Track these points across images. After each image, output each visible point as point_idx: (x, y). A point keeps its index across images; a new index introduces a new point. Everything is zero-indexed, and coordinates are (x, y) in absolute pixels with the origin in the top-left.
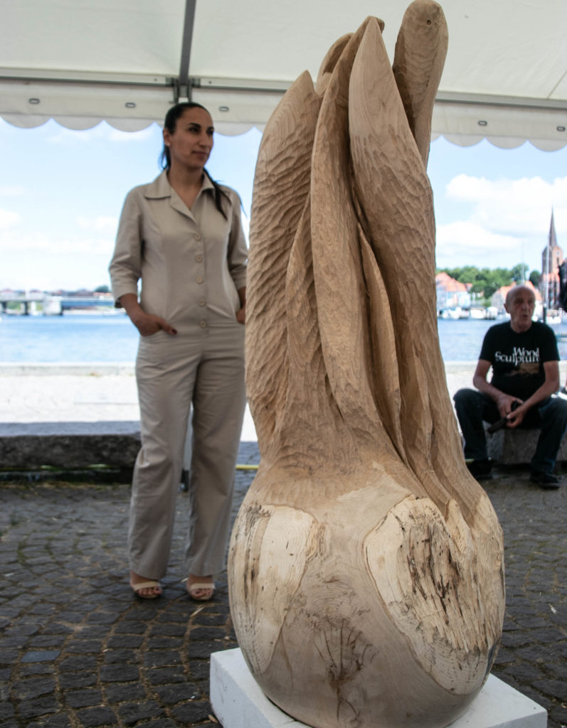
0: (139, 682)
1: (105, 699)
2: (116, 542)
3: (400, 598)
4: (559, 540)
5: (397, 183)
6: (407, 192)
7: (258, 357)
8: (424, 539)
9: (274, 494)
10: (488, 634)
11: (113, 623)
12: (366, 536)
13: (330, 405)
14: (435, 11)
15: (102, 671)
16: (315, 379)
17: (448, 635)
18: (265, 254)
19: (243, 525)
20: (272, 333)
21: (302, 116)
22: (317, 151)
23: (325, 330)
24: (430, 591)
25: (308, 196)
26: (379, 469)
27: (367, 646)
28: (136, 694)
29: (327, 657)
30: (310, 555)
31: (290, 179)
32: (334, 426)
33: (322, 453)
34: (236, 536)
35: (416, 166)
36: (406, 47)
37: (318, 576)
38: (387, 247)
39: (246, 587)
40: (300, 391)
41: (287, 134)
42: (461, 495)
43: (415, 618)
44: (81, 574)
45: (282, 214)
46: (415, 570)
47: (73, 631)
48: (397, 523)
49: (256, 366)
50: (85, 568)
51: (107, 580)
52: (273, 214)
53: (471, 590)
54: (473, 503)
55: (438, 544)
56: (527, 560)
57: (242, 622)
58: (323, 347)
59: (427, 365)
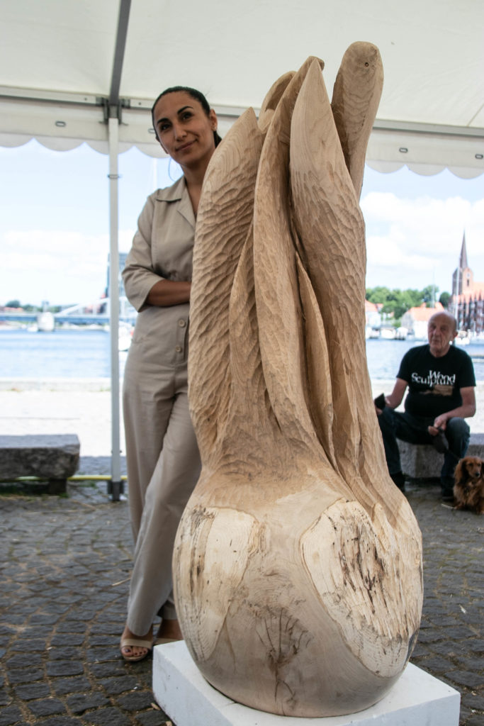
0: (84, 675)
1: (53, 692)
2: (50, 550)
3: (332, 590)
4: (468, 548)
5: (334, 216)
6: (342, 224)
7: (200, 374)
8: (353, 537)
9: (217, 498)
10: (408, 624)
11: (54, 624)
12: (302, 534)
13: (269, 417)
14: (373, 53)
15: (48, 667)
16: (255, 393)
17: (374, 624)
18: (208, 278)
19: (188, 526)
20: (214, 352)
21: (246, 150)
22: (260, 184)
23: (265, 350)
24: (358, 584)
25: (251, 226)
26: (313, 475)
27: (304, 632)
28: (82, 686)
29: (267, 643)
30: (251, 552)
31: (234, 210)
32: (272, 436)
33: (261, 461)
34: (182, 537)
35: (350, 200)
36: (344, 87)
37: (260, 570)
38: (322, 274)
39: (192, 582)
40: (242, 405)
41: (232, 168)
42: (385, 500)
43: (346, 607)
44: (20, 579)
45: (225, 242)
46: (346, 565)
47: (16, 632)
48: (330, 523)
49: (199, 382)
50: (22, 574)
51: (44, 584)
52: (217, 241)
53: (394, 584)
54: (396, 507)
55: (366, 543)
56: (438, 566)
57: (187, 614)
58: (263, 365)
59: (356, 382)
